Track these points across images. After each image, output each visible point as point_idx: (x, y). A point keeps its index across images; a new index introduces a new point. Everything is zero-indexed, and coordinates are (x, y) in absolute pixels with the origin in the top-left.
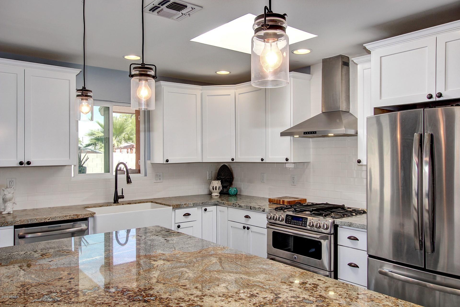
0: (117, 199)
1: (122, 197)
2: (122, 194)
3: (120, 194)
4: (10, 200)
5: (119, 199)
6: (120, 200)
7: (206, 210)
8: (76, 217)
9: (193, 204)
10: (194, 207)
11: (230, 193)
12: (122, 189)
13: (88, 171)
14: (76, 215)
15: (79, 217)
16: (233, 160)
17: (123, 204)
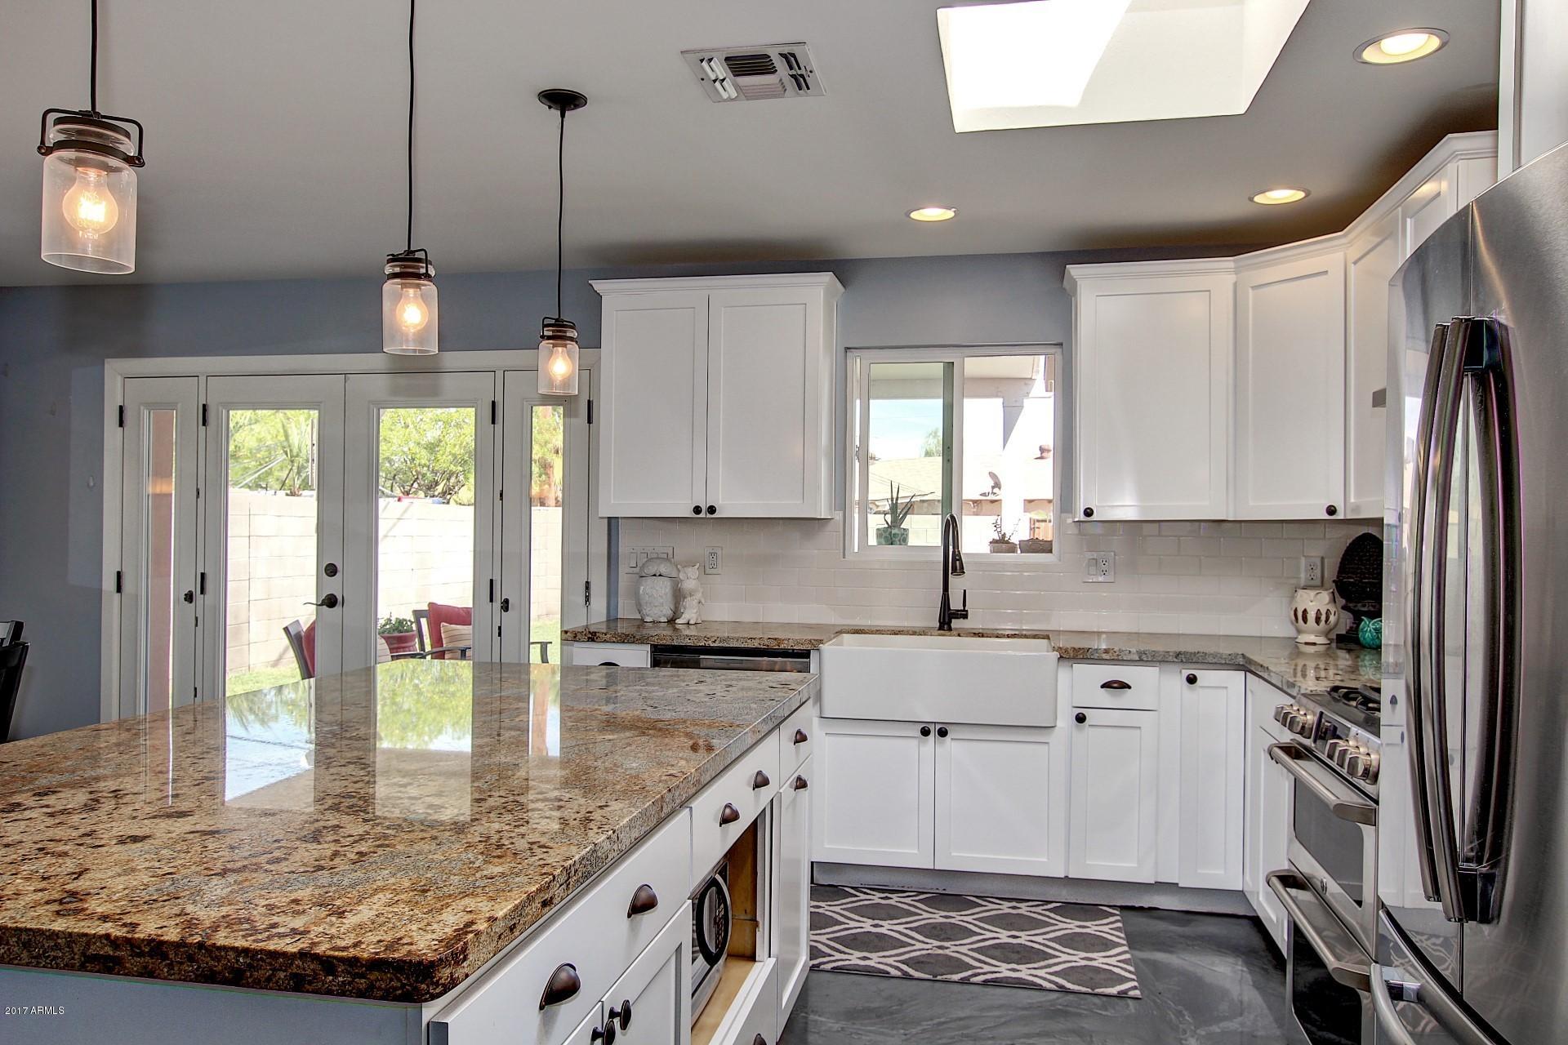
0: (948, 618)
1: (963, 615)
2: (964, 605)
3: (956, 604)
4: (691, 595)
5: (953, 620)
6: (955, 623)
7: (1192, 680)
8: (773, 645)
9: (1140, 653)
10: (1141, 663)
11: (1362, 639)
12: (965, 591)
13: (912, 541)
14: (775, 639)
15: (782, 646)
16: (1331, 511)
17: (959, 635)
